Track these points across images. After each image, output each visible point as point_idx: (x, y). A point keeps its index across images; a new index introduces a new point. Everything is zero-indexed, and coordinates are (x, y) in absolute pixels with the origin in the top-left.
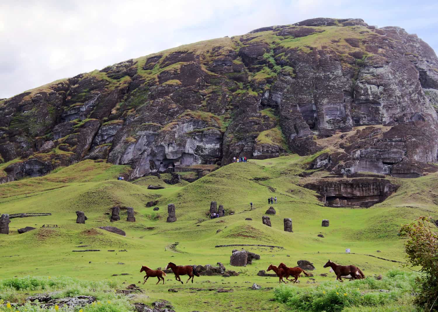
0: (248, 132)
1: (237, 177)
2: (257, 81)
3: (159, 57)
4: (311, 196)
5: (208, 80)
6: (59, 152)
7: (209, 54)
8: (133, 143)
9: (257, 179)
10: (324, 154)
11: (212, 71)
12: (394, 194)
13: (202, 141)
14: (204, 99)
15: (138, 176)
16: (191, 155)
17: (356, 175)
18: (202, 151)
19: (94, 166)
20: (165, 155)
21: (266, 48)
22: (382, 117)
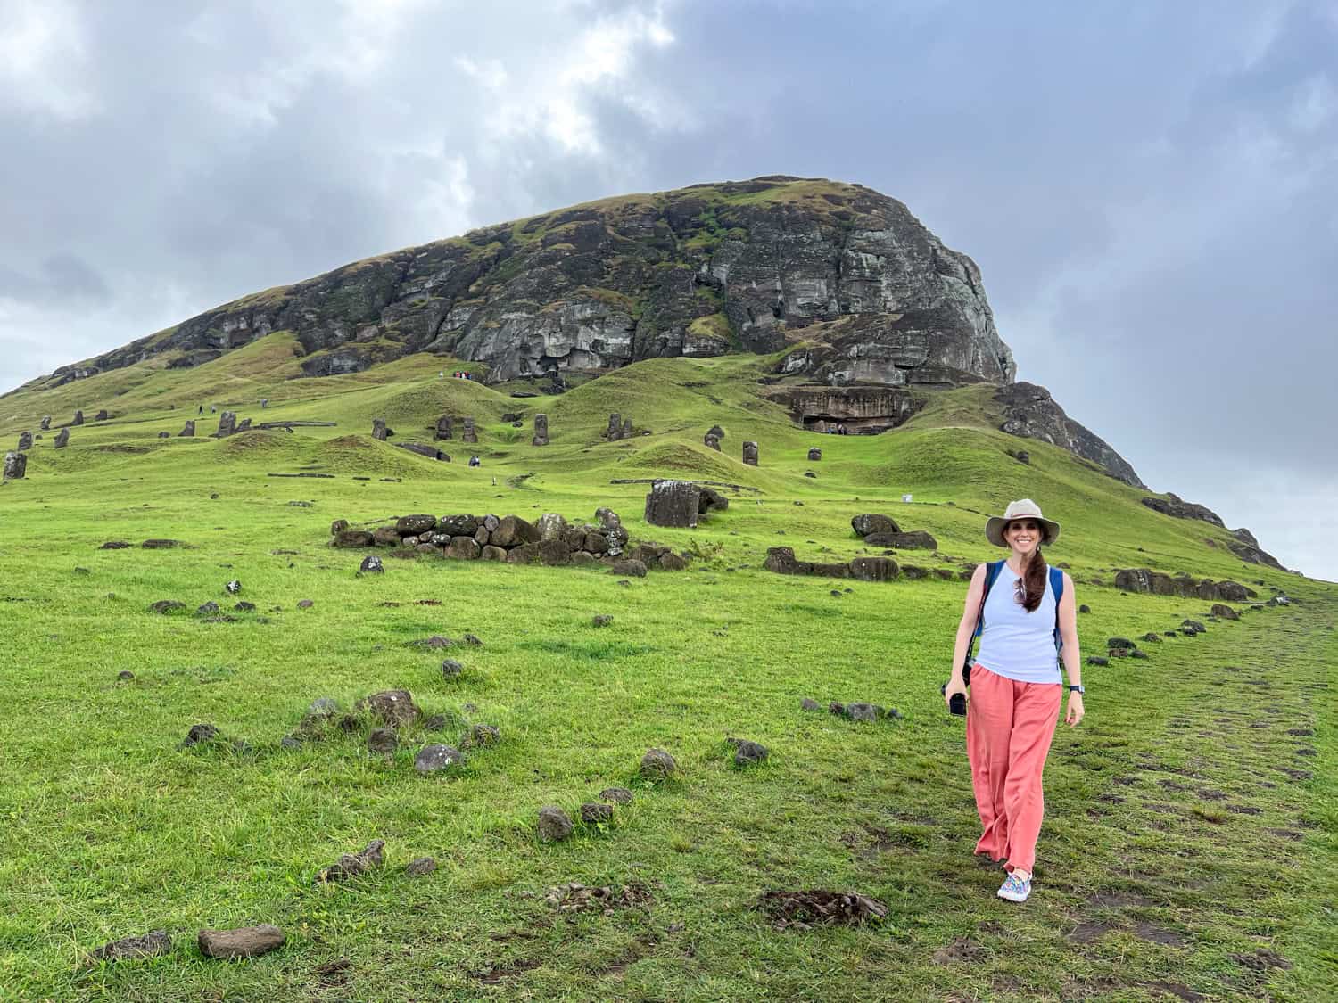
0: (675, 319)
1: (657, 379)
2: (690, 249)
3: (547, 217)
4: (780, 413)
5: (615, 246)
6: (384, 342)
7: (620, 212)
8: (495, 330)
9: (689, 385)
10: (799, 350)
11: (622, 234)
12: (917, 414)
13: (603, 333)
14: (609, 273)
15: (499, 379)
16: (585, 352)
17: (851, 382)
18: (603, 349)
19: (432, 361)
20: (544, 350)
21: (704, 207)
22: (885, 302)
